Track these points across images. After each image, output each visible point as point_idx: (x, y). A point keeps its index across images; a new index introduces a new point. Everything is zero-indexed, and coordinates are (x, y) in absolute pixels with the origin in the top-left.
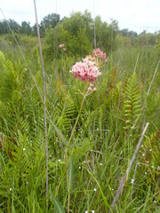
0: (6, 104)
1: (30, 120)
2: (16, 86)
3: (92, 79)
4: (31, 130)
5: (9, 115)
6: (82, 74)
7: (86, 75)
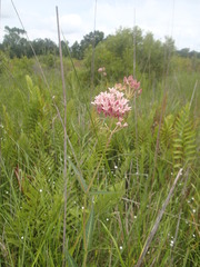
0: (29, 137)
2: (42, 116)
3: (117, 115)
4: (56, 169)
5: (32, 150)
6: (106, 108)
7: (111, 109)
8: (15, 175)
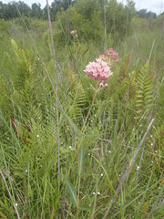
0: (20, 93)
1: (42, 108)
2: (28, 75)
3: (104, 79)
4: (44, 118)
5: (23, 103)
6: (95, 75)
7: (99, 75)
8: (13, 126)
